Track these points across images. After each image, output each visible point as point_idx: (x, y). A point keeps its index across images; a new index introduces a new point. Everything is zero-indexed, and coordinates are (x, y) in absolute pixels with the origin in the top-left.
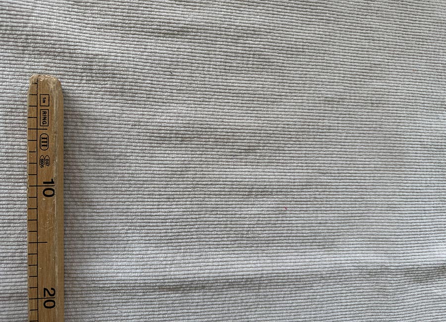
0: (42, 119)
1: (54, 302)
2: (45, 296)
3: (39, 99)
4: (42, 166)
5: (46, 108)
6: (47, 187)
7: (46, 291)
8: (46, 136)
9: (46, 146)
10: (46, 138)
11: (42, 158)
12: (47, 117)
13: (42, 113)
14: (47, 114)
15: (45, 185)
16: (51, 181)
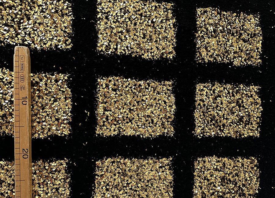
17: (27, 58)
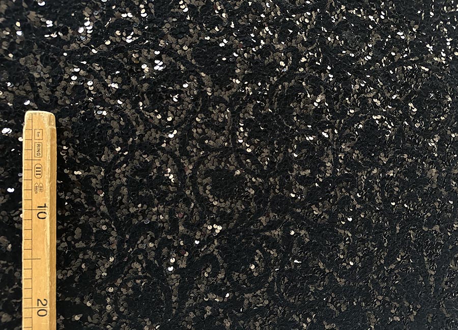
0: (36, 151)
1: (47, 311)
2: (38, 305)
3: (33, 133)
4: (36, 193)
5: (41, 141)
6: (41, 211)
7: (39, 302)
8: (40, 166)
9: (40, 174)
10: (40, 168)
11: (36, 185)
12: (41, 149)
13: (36, 146)
14: (41, 147)
15: (39, 208)
16: (44, 205)
17: (48, 133)
